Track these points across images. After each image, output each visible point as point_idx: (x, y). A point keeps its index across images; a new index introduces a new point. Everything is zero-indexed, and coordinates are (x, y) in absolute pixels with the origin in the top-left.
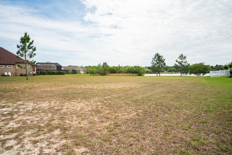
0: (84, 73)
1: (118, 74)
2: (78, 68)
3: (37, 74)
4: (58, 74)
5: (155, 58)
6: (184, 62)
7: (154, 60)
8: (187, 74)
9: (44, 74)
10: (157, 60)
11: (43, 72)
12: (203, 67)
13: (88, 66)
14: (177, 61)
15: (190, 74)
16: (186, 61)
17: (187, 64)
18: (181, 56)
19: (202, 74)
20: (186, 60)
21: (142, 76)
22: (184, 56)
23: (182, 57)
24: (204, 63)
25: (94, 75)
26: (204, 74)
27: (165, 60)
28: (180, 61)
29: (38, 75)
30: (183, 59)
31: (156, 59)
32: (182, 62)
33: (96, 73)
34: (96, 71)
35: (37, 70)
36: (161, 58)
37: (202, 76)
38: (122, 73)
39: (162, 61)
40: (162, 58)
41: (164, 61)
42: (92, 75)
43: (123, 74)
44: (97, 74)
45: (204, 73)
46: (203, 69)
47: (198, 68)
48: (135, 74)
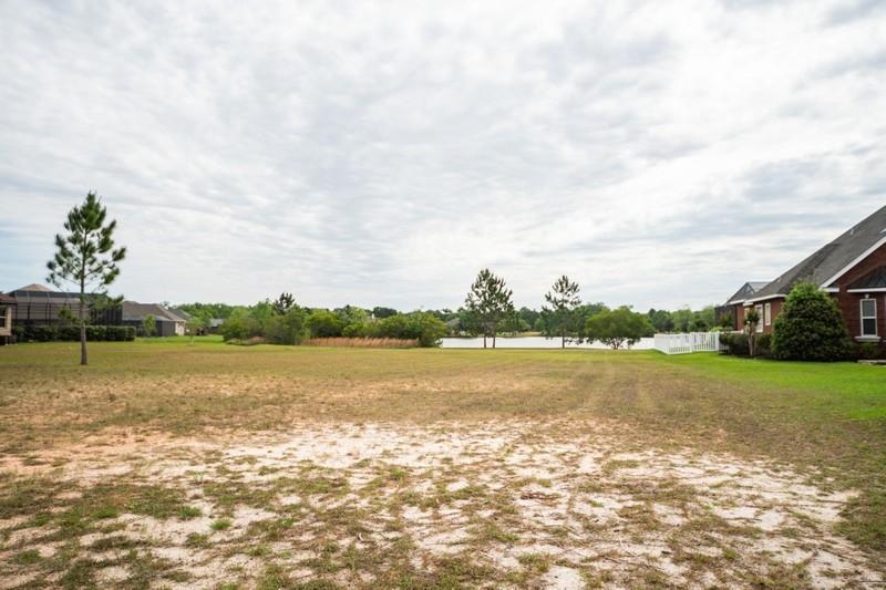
0: (186, 334)
1: (345, 340)
2: (162, 314)
3: (15, 337)
4: (108, 339)
5: (477, 287)
6: (572, 303)
7: (477, 293)
8: (581, 342)
9: (47, 337)
10: (484, 293)
11: (42, 330)
12: (629, 320)
13: (192, 303)
14: (549, 299)
15: (591, 340)
16: (577, 300)
18: (561, 283)
19: (625, 344)
20: (576, 294)
21: (430, 346)
22: (570, 283)
23: (564, 285)
24: (632, 307)
25: (244, 342)
26: (633, 343)
27: (511, 293)
28: (559, 296)
29: (18, 341)
30: (570, 293)
31: (480, 291)
32: (566, 301)
33: (249, 337)
34: (248, 327)
35: (15, 322)
36: (498, 286)
37: (625, 347)
38: (363, 336)
39: (503, 298)
40: (501, 286)
41: (507, 298)
42: (233, 341)
43: (367, 341)
44: (256, 339)
45: (634, 338)
46: (631, 325)
47: (616, 322)
48: (409, 341)
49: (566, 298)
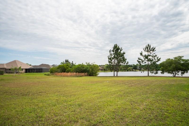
6: (152, 56)
8: (157, 73)
12: (182, 63)
14: (141, 54)
16: (155, 55)
17: (156, 58)
18: (147, 48)
19: (180, 74)
20: (154, 52)
22: (151, 47)
23: (149, 48)
24: (183, 57)
26: (184, 73)
28: (146, 53)
30: (151, 52)
32: (149, 56)
36: (120, 50)
41: (124, 56)
46: (182, 65)
47: (175, 64)
48: (83, 74)
49: (149, 54)
